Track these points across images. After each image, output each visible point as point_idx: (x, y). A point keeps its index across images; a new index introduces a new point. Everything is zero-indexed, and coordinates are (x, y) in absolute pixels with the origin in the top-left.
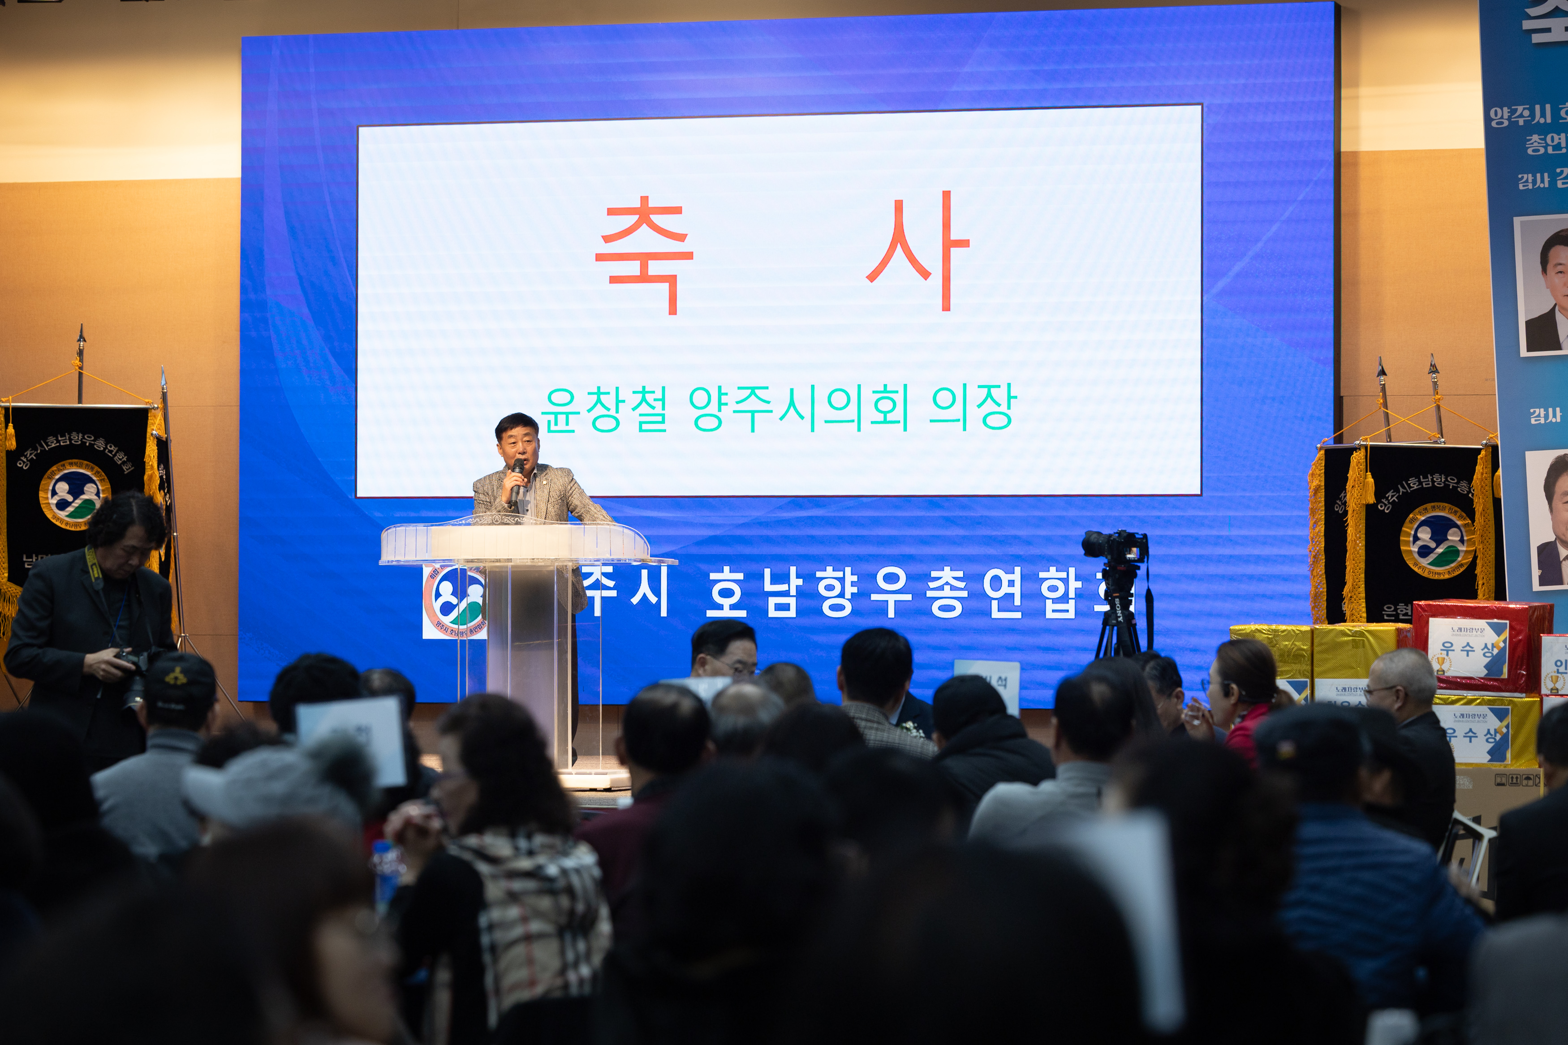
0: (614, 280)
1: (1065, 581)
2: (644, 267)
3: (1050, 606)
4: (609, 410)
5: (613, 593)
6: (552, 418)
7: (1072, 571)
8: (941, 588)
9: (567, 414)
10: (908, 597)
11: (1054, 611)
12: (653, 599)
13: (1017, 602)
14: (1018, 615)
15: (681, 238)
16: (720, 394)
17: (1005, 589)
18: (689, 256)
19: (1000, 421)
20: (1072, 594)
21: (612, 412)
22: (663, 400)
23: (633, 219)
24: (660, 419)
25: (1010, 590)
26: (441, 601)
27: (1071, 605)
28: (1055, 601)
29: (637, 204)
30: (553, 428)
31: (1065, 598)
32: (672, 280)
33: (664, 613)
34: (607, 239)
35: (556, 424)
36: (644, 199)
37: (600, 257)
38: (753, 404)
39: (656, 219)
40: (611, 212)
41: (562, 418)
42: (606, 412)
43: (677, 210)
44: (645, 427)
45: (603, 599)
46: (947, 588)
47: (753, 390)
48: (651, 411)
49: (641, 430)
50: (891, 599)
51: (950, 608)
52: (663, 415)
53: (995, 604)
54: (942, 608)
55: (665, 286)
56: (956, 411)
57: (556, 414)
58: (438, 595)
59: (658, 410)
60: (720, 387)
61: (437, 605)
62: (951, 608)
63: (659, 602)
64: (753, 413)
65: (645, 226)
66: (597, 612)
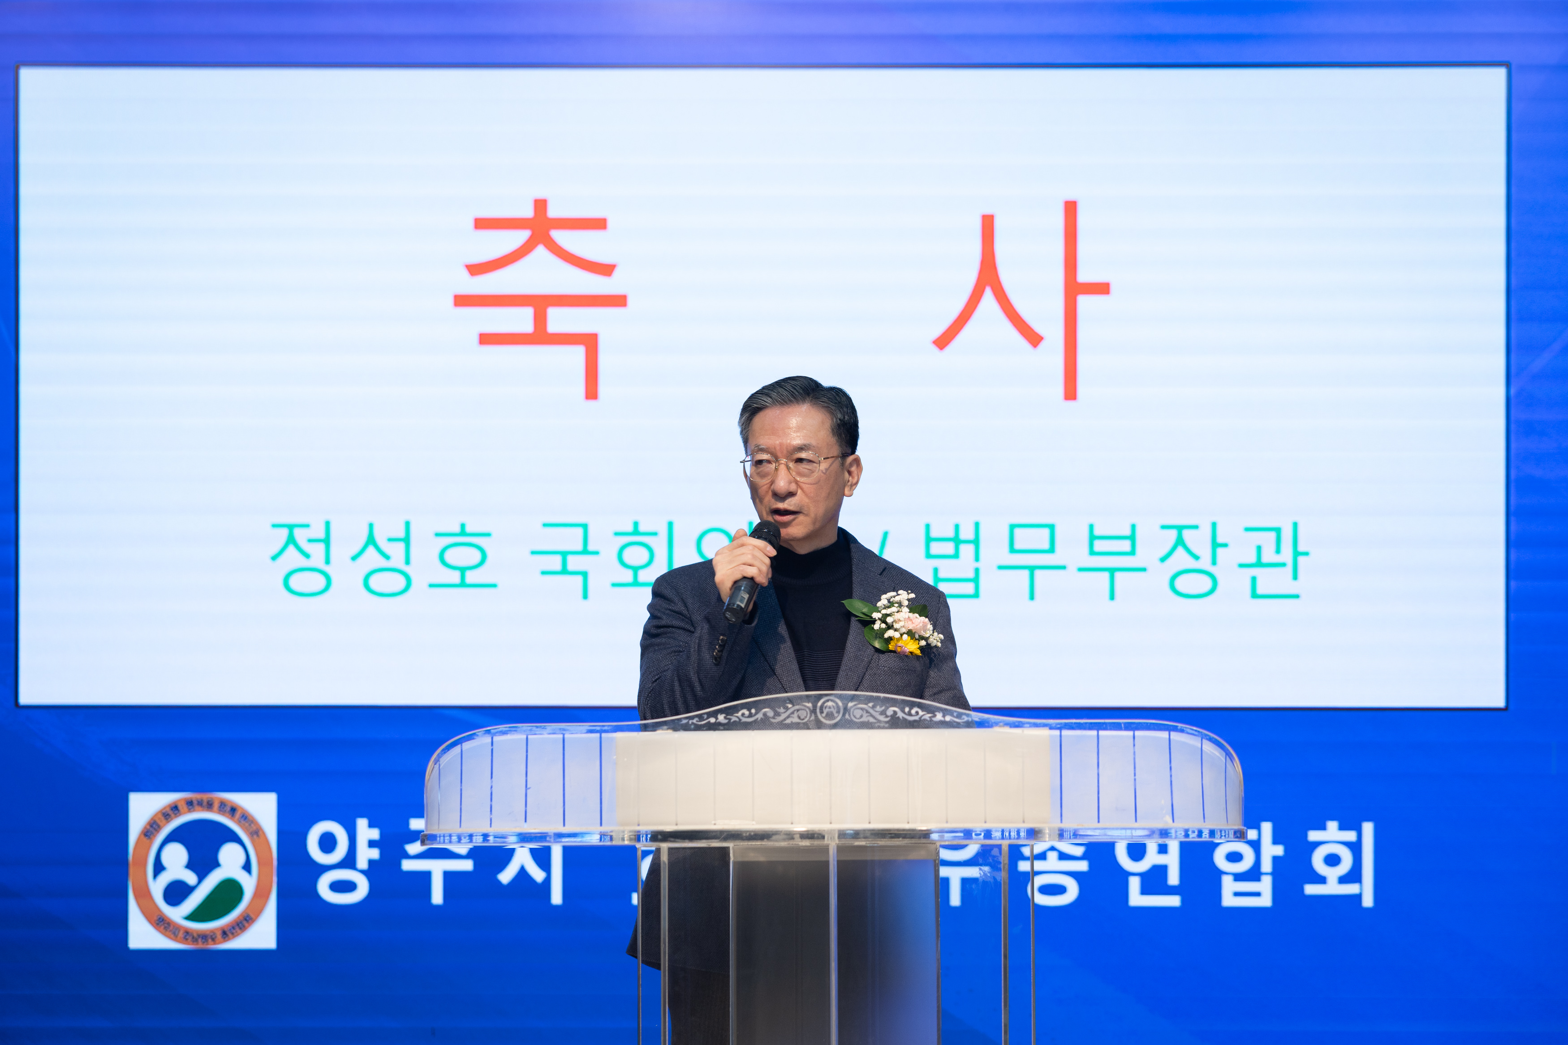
0: (486, 339)
2: (540, 319)
3: (1229, 886)
5: (467, 865)
7: (1267, 828)
8: (1042, 857)
10: (983, 871)
11: (1237, 894)
12: (537, 874)
13: (1173, 878)
14: (1174, 901)
15: (606, 270)
17: (1152, 858)
18: (619, 301)
20: (1267, 866)
23: (521, 237)
25: (1161, 860)
26: (165, 879)
27: (1265, 885)
28: (1238, 877)
29: (528, 212)
31: (1254, 874)
32: (590, 341)
33: (557, 897)
34: (475, 269)
36: (541, 205)
37: (461, 301)
39: (560, 237)
40: (481, 224)
43: (599, 224)
46: (1052, 856)
53: (1134, 884)
54: (1047, 890)
55: (578, 352)
58: (159, 868)
61: (157, 888)
62: (1059, 890)
63: (547, 881)
65: (541, 251)
66: (437, 897)
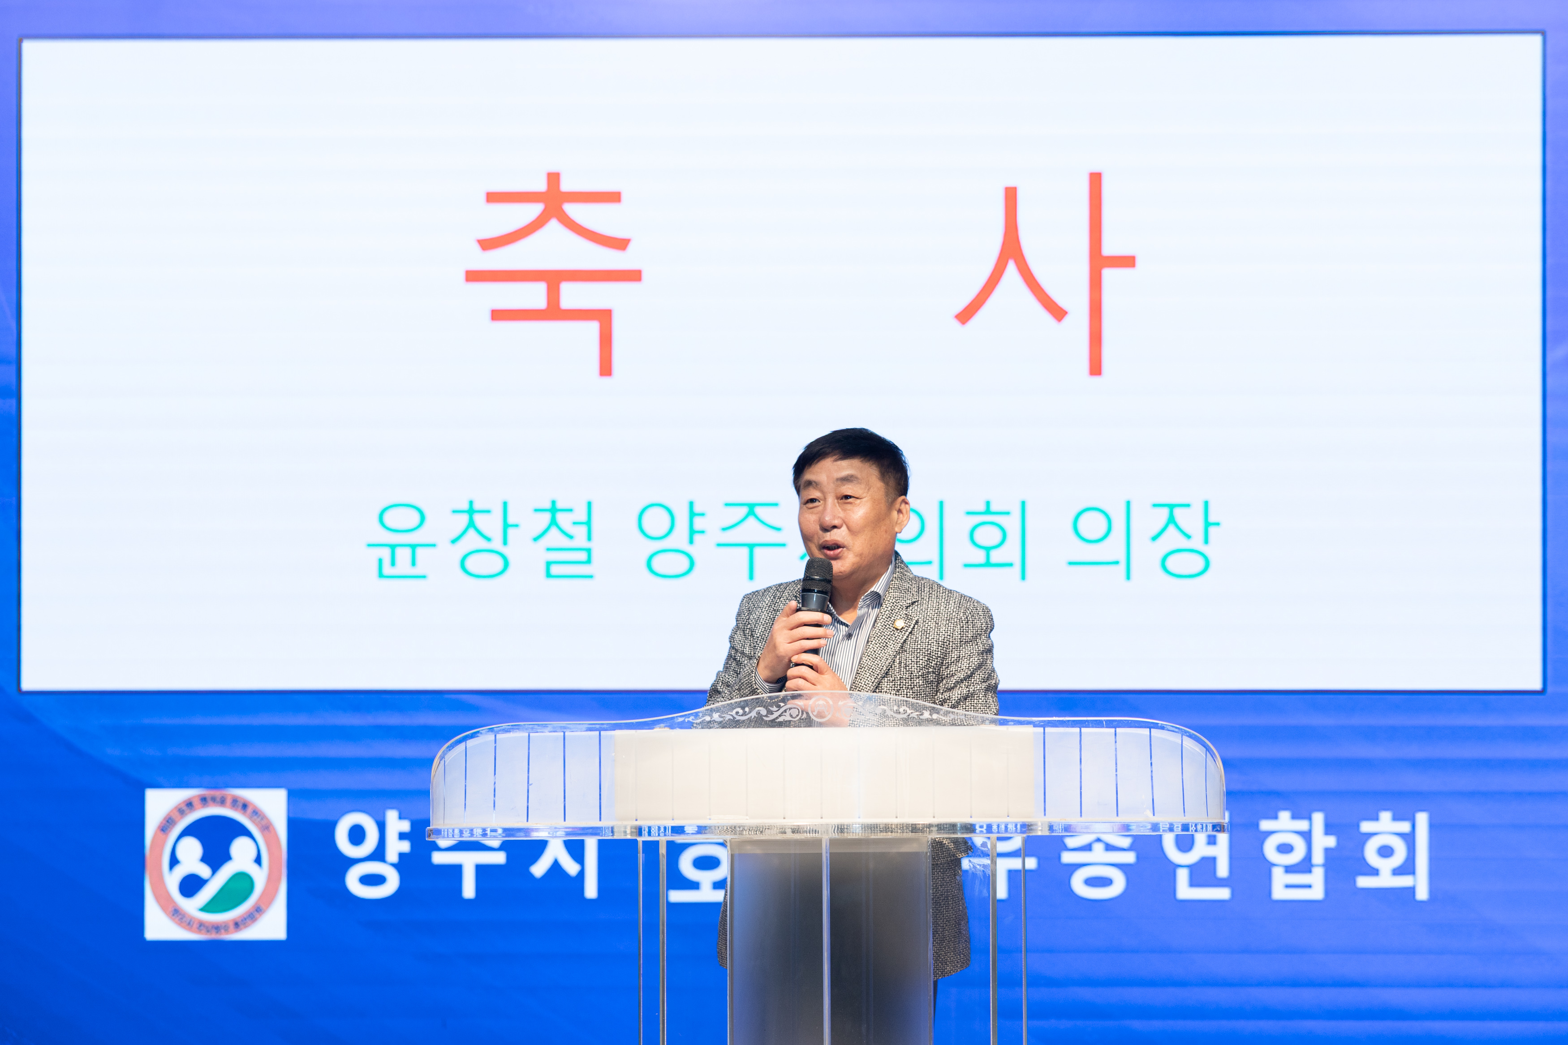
0: (498, 315)
1: (1307, 836)
2: (553, 295)
3: (1279, 878)
4: (488, 539)
5: (499, 858)
6: (385, 553)
7: (1318, 818)
8: (1088, 848)
9: (413, 547)
10: (1031, 863)
11: (1288, 886)
12: (571, 867)
13: (1223, 870)
14: (1223, 893)
15: (621, 244)
16: (692, 514)
17: (1200, 850)
18: (634, 276)
19: (1191, 563)
20: (1318, 858)
21: (497, 544)
22: (588, 523)
23: (534, 210)
24: (583, 556)
25: (1210, 851)
26: (180, 872)
27: (1317, 877)
28: (1289, 869)
29: (541, 186)
30: (387, 570)
31: (1305, 866)
32: (604, 317)
33: (591, 890)
34: (487, 244)
35: (393, 563)
36: (554, 178)
37: (473, 276)
38: (751, 531)
39: (573, 210)
40: (493, 197)
41: (403, 555)
42: (484, 544)
43: (614, 197)
44: (555, 570)
45: (481, 869)
46: (1098, 847)
47: (751, 509)
48: (565, 542)
49: (548, 575)
50: (1004, 866)
51: (1104, 882)
52: (589, 551)
53: (1182, 877)
54: (1092, 882)
55: (592, 328)
56: (1114, 548)
57: (393, 547)
58: (174, 861)
59: (580, 540)
60: (691, 504)
61: (173, 881)
62: (1107, 882)
63: (581, 874)
64: (751, 547)
65: (554, 225)
66: (469, 891)
